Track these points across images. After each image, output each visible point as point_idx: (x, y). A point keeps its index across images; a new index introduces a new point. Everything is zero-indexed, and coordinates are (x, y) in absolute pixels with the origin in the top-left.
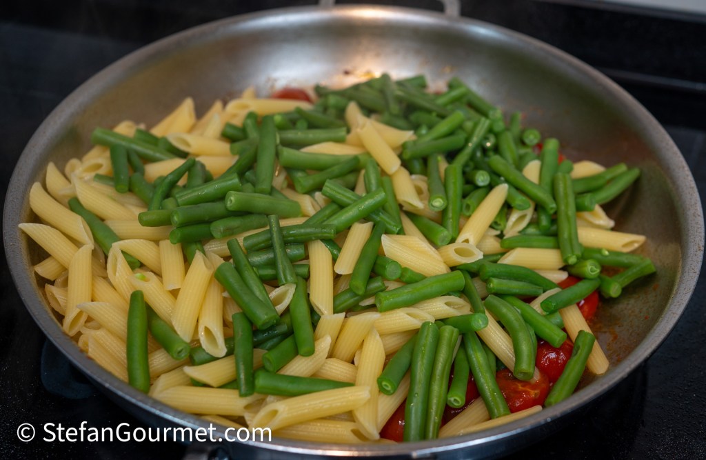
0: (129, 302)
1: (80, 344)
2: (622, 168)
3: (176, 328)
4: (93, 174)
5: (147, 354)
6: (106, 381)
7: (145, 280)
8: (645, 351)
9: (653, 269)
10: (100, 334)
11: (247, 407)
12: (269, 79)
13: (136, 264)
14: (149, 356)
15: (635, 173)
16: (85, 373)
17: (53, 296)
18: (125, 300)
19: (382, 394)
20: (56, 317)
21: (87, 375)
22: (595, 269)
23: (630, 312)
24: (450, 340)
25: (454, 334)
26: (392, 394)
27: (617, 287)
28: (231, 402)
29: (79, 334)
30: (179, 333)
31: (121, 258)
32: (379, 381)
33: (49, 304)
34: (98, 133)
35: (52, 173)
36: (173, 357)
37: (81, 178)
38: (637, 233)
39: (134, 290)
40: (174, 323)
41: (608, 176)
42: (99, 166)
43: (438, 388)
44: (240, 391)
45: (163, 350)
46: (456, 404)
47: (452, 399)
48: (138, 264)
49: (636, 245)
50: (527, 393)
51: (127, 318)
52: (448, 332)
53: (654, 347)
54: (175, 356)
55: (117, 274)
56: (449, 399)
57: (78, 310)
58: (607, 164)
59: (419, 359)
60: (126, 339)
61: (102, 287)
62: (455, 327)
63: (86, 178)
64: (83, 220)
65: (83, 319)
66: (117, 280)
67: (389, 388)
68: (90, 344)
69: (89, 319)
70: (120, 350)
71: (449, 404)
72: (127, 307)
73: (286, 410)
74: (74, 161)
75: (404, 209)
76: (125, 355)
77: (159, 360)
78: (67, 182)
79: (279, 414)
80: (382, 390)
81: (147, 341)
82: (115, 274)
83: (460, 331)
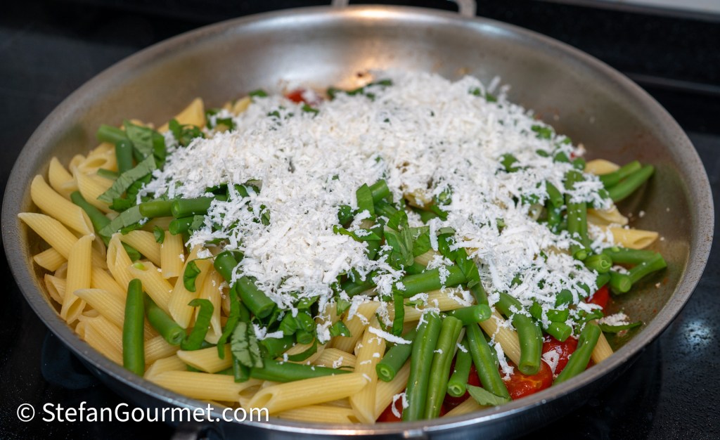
0: (127, 290)
1: (77, 331)
2: (636, 166)
3: (172, 314)
4: (97, 169)
5: (142, 341)
6: (97, 362)
7: (144, 269)
8: (647, 337)
9: (664, 264)
10: (97, 321)
11: (242, 393)
12: (280, 81)
13: (137, 256)
14: (145, 343)
15: (649, 170)
16: (76, 353)
17: (52, 286)
18: (124, 289)
19: (381, 382)
20: (55, 307)
21: (78, 355)
22: (606, 263)
23: (639, 306)
24: (453, 331)
25: (457, 326)
26: (390, 381)
27: (626, 283)
28: (227, 387)
29: (77, 322)
30: (175, 319)
31: (121, 248)
32: (378, 368)
33: (48, 294)
34: (103, 130)
35: (55, 169)
36: (168, 341)
37: (84, 173)
38: (650, 229)
39: (132, 279)
40: (170, 310)
41: (622, 175)
42: (104, 162)
43: (438, 376)
44: (235, 378)
45: (160, 337)
46: (457, 393)
47: (453, 388)
48: (139, 256)
49: (649, 242)
50: (529, 383)
51: (125, 306)
52: (451, 323)
53: (656, 332)
54: (171, 340)
55: (116, 264)
56: (449, 387)
57: (76, 298)
58: (622, 162)
59: (420, 347)
60: (122, 326)
61: (101, 277)
62: (458, 318)
63: (89, 173)
64: (84, 212)
65: (82, 306)
66: (116, 270)
67: (388, 375)
68: (86, 331)
69: (88, 308)
70: (115, 336)
71: (449, 392)
72: (125, 296)
73: (280, 394)
74: (79, 158)
75: (410, 204)
76: (121, 342)
77: (156, 346)
78: (69, 176)
79: (273, 397)
80: (381, 377)
81: (143, 328)
82: (114, 264)
83: (463, 322)
